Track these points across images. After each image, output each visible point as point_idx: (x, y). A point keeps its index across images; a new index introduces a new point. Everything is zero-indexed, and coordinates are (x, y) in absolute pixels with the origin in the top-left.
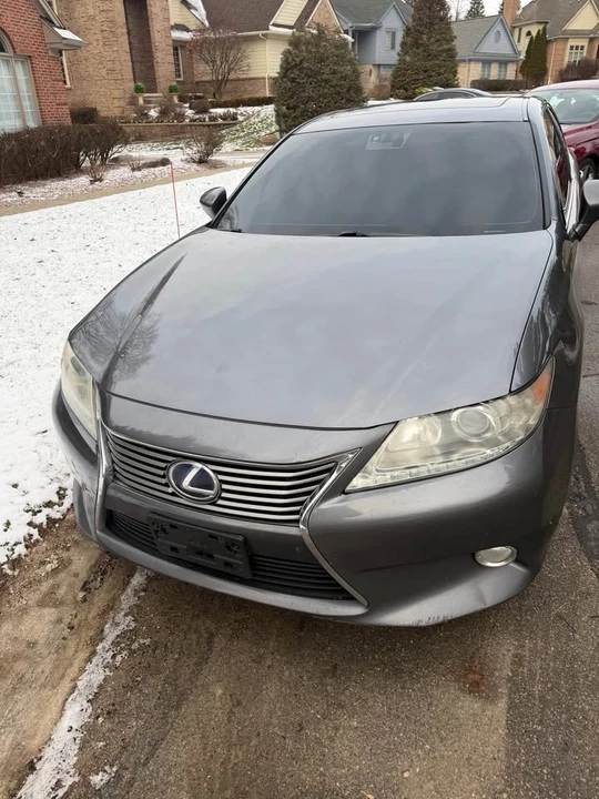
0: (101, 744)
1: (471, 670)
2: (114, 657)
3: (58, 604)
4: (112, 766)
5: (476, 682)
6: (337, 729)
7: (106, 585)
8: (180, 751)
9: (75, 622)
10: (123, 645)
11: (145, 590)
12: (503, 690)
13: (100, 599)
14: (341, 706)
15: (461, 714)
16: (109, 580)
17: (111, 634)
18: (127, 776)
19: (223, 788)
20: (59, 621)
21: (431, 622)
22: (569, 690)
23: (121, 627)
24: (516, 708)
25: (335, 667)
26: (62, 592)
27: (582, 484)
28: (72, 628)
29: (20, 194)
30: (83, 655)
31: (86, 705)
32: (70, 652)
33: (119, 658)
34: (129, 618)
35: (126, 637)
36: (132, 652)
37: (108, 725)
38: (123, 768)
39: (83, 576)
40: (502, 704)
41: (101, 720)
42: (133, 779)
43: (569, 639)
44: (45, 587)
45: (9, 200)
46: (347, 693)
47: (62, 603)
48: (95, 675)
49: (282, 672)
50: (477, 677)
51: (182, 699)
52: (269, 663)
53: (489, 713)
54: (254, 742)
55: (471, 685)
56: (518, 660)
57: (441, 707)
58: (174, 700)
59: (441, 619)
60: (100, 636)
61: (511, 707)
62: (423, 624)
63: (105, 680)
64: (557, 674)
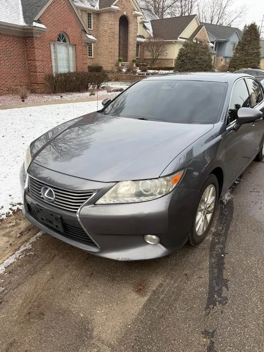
0: (3, 281)
1: (140, 285)
2: (19, 256)
3: (10, 237)
4: (3, 287)
5: (140, 289)
6: (82, 293)
7: (28, 234)
8: (26, 288)
9: (13, 243)
10: (24, 253)
11: (40, 238)
12: (149, 294)
13: (24, 238)
14: (87, 286)
15: (129, 298)
16: (30, 232)
17: (22, 249)
18: (6, 291)
19: (34, 302)
20: (8, 242)
21: (123, 260)
22: (174, 299)
23: (26, 248)
24: (151, 300)
25: (92, 274)
26: (12, 233)
27: (224, 231)
28: (11, 245)
29: (61, 97)
30: (11, 254)
31: (3, 268)
32: (7, 252)
33: (21, 257)
34: (31, 245)
35: (27, 251)
36: (26, 256)
37: (8, 276)
38: (6, 289)
39: (22, 229)
40: (146, 298)
41: (6, 273)
42: (8, 293)
43: (185, 283)
44: (8, 230)
45: (57, 99)
46: (92, 283)
47: (11, 237)
48: (11, 260)
49: (73, 272)
50: (141, 287)
51: (35, 273)
52: (70, 268)
53: (139, 300)
54: (52, 291)
55: (138, 290)
56: (161, 285)
57: (123, 294)
58: (32, 273)
59: (127, 260)
60: (18, 249)
61: (149, 300)
62: (119, 260)
63: (13, 262)
64: (173, 293)
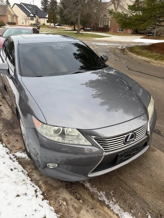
0: (139, 214)
2: (112, 201)
4: (147, 214)
6: (154, 171)
7: (81, 193)
8: (149, 198)
9: (91, 207)
10: (110, 197)
11: (93, 185)
13: (87, 197)
15: (157, 155)
17: (104, 198)
18: (150, 211)
20: (88, 211)
22: (158, 142)
23: (103, 195)
24: (159, 149)
26: (76, 205)
28: (92, 208)
30: (106, 209)
31: (125, 213)
32: (102, 212)
34: (101, 192)
35: (108, 195)
36: (114, 196)
37: (135, 210)
38: (148, 211)
39: (73, 198)
41: (132, 211)
42: (152, 210)
44: (71, 209)
47: (81, 207)
48: (116, 208)
49: (136, 172)
52: (133, 172)
53: (158, 152)
58: (134, 193)
60: (102, 203)
63: (119, 206)
